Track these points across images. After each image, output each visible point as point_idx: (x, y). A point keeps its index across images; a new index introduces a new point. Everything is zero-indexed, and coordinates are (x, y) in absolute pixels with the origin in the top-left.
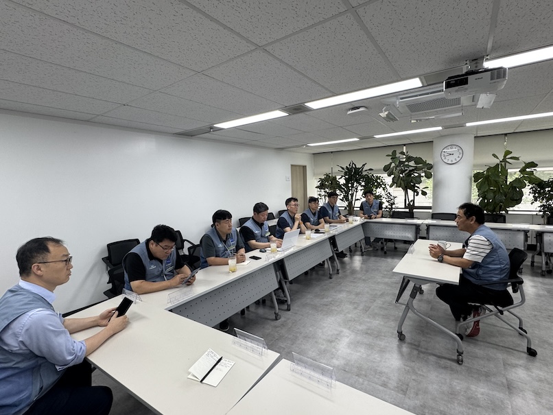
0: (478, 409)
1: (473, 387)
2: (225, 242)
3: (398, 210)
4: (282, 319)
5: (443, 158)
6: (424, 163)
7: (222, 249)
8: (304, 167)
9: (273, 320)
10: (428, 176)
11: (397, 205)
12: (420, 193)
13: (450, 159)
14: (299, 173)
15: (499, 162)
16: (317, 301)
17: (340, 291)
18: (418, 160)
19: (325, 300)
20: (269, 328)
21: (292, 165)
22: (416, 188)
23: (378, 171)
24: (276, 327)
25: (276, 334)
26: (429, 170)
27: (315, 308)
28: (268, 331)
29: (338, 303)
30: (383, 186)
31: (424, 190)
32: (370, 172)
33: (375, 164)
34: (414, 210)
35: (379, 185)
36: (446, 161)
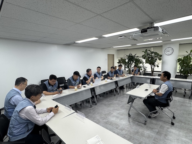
0: (143, 137)
1: (145, 131)
2: (75, 81)
3: (147, 72)
4: (93, 107)
5: (165, 52)
6: (158, 54)
7: (74, 84)
8: (113, 55)
9: (90, 107)
10: (160, 59)
11: (147, 71)
12: (156, 66)
13: (168, 53)
14: (111, 57)
15: (188, 55)
16: (107, 103)
17: (116, 100)
18: (156, 53)
19: (110, 103)
20: (88, 110)
21: (108, 54)
22: (155, 64)
23: (140, 57)
24: (90, 109)
25: (89, 111)
26: (160, 57)
27: (105, 105)
28: (87, 110)
29: (113, 104)
30: (142, 63)
31: (158, 65)
32: (137, 57)
33: (139, 54)
34: (154, 73)
35: (141, 63)
36: (166, 54)
